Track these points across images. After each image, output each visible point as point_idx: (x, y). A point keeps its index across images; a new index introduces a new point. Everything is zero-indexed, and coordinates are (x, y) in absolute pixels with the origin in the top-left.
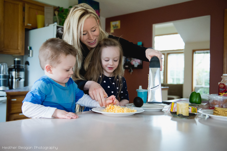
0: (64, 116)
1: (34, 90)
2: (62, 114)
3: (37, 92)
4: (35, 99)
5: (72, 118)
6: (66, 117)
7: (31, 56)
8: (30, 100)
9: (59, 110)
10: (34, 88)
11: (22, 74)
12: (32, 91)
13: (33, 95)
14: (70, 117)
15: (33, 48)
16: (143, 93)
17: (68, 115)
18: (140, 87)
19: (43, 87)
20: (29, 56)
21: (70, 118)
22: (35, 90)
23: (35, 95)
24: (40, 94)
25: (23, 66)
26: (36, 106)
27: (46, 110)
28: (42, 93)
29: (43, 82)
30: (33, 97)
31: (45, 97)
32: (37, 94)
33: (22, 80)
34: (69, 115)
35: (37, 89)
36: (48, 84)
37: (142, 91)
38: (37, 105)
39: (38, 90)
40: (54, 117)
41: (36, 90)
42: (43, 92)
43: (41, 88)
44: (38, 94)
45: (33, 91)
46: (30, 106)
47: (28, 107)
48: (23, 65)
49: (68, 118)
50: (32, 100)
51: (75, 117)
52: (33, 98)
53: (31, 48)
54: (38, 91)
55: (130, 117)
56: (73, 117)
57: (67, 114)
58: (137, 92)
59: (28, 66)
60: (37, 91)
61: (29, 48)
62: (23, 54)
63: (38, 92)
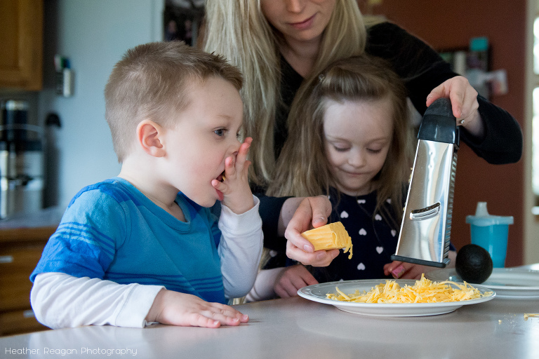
0: (191, 319)
1: (71, 226)
2: (187, 311)
3: (84, 234)
4: (77, 257)
5: (222, 325)
6: (201, 322)
7: (66, 91)
8: (59, 264)
9: (171, 295)
10: (71, 219)
11: (34, 162)
12: (63, 230)
13: (68, 245)
14: (214, 321)
15: (75, 63)
16: (491, 230)
17: (207, 313)
18: (482, 207)
19: (103, 214)
20: (60, 93)
21: (216, 324)
22: (75, 226)
23: (74, 245)
24: (95, 238)
25: (35, 133)
26: (84, 284)
27: (122, 298)
28: (101, 238)
29: (104, 196)
30: (68, 253)
31: (113, 252)
32: (82, 239)
33: (36, 186)
34: (213, 313)
35: (83, 220)
36: (124, 204)
37: (487, 223)
38: (85, 281)
39: (85, 225)
40: (156, 321)
41: (78, 224)
42: (105, 233)
43: (96, 218)
44: (85, 239)
45: (68, 231)
46: (60, 286)
47: (53, 292)
48: (36, 129)
49: (209, 324)
50: (67, 262)
51: (236, 321)
52: (70, 257)
53: (66, 64)
54: (85, 229)
55: (441, 320)
56: (228, 321)
57: (205, 309)
58: (468, 226)
59: (54, 129)
60: (81, 227)
61: (58, 61)
62: (36, 85)
63: (87, 232)
